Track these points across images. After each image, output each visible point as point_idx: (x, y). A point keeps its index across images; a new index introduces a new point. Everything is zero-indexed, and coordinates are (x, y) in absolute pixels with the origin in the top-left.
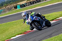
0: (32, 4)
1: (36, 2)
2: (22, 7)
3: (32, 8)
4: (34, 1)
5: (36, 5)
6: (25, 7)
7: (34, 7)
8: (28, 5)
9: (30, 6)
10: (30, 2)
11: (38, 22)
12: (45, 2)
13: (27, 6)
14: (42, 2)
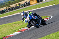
0: (11, 10)
1: (16, 8)
2: (2, 13)
3: (11, 14)
4: (14, 8)
5: (15, 11)
6: (4, 14)
7: (13, 14)
8: (8, 11)
9: (10, 12)
10: (10, 9)
11: (36, 20)
12: (24, 9)
13: (6, 12)
14: (21, 8)
